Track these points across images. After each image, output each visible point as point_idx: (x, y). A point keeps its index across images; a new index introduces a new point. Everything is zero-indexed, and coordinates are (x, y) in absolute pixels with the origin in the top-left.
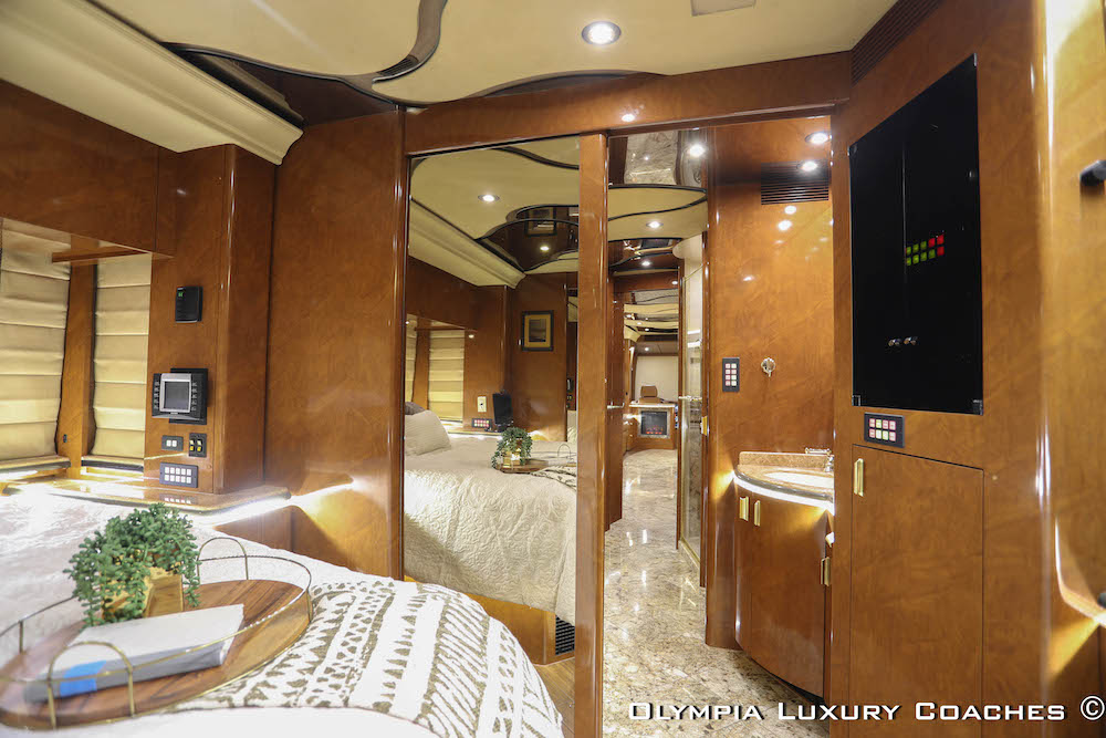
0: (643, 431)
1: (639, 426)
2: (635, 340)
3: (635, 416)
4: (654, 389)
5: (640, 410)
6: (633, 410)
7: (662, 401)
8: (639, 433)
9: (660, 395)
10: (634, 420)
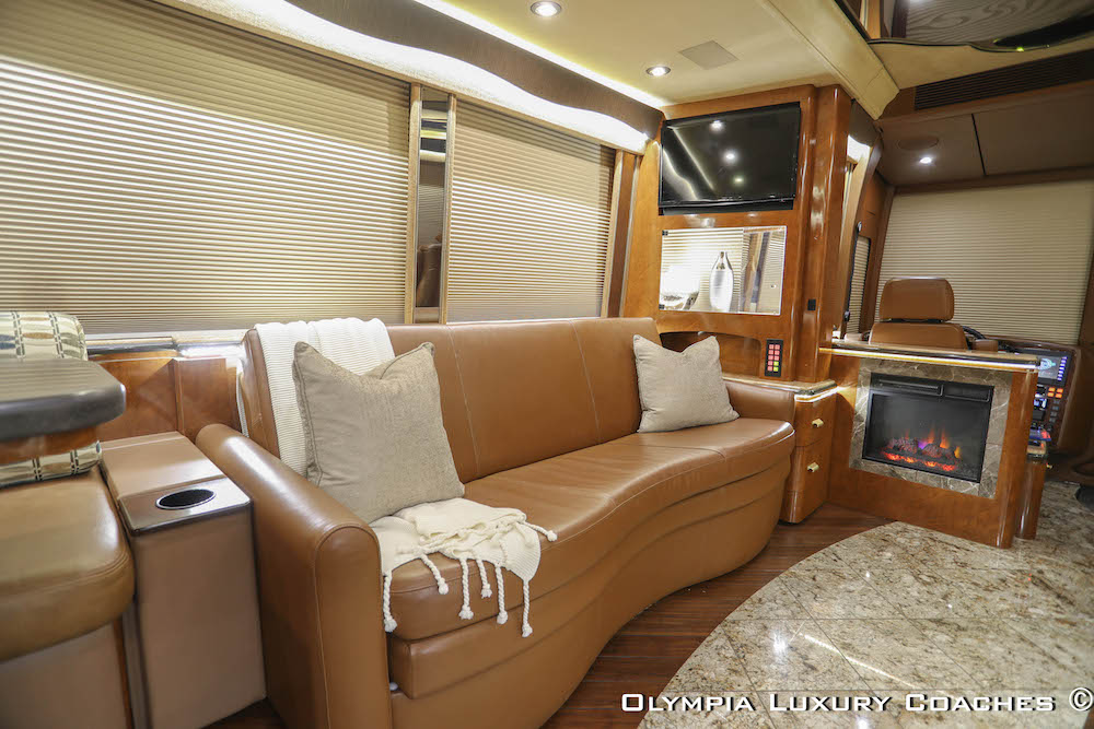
0: (875, 444)
1: (859, 428)
2: (875, 111)
3: (839, 390)
4: (941, 291)
5: (866, 370)
6: (840, 369)
7: (970, 339)
8: (856, 451)
9: (962, 317)
10: (840, 406)
